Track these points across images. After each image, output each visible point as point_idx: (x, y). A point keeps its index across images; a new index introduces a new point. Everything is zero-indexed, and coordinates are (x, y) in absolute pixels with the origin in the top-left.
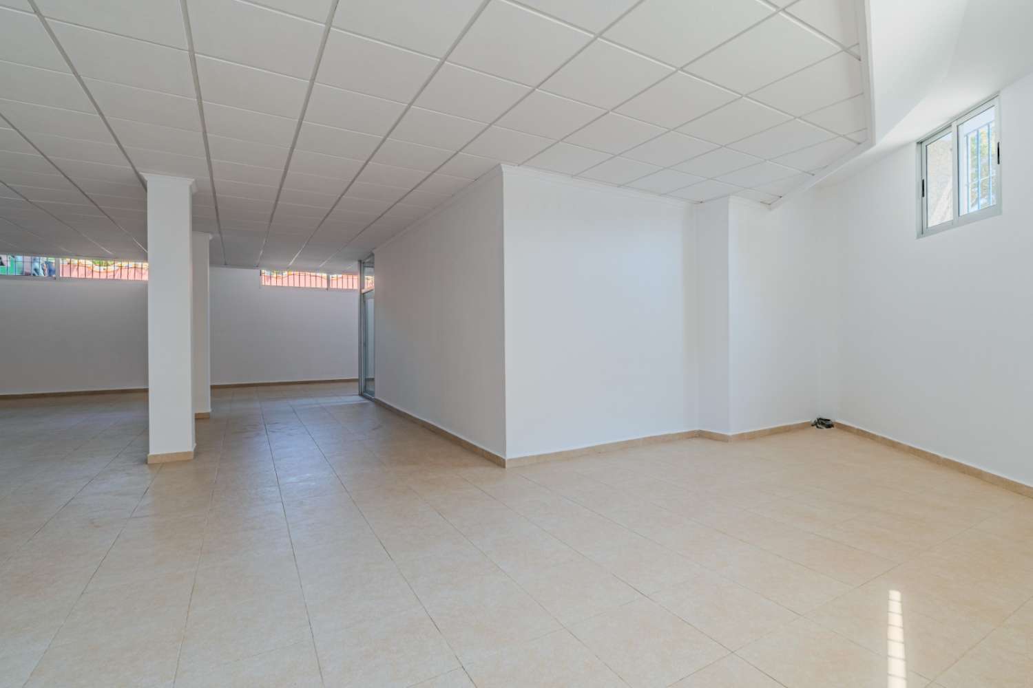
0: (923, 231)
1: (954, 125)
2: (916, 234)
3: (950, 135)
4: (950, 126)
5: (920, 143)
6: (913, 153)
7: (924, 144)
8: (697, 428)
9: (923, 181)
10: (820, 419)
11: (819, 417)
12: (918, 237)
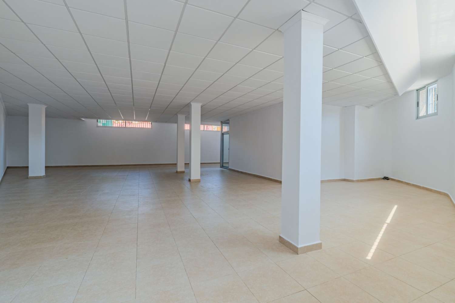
0: (418, 118)
1: (426, 87)
2: (415, 119)
3: (425, 89)
4: (425, 87)
5: (417, 90)
6: (415, 93)
7: (418, 91)
8: (343, 178)
9: (418, 102)
10: (385, 177)
11: (385, 176)
12: (416, 119)
